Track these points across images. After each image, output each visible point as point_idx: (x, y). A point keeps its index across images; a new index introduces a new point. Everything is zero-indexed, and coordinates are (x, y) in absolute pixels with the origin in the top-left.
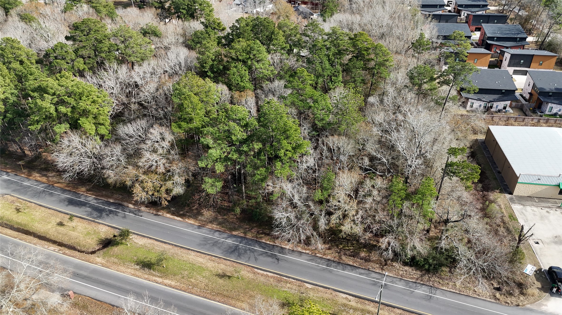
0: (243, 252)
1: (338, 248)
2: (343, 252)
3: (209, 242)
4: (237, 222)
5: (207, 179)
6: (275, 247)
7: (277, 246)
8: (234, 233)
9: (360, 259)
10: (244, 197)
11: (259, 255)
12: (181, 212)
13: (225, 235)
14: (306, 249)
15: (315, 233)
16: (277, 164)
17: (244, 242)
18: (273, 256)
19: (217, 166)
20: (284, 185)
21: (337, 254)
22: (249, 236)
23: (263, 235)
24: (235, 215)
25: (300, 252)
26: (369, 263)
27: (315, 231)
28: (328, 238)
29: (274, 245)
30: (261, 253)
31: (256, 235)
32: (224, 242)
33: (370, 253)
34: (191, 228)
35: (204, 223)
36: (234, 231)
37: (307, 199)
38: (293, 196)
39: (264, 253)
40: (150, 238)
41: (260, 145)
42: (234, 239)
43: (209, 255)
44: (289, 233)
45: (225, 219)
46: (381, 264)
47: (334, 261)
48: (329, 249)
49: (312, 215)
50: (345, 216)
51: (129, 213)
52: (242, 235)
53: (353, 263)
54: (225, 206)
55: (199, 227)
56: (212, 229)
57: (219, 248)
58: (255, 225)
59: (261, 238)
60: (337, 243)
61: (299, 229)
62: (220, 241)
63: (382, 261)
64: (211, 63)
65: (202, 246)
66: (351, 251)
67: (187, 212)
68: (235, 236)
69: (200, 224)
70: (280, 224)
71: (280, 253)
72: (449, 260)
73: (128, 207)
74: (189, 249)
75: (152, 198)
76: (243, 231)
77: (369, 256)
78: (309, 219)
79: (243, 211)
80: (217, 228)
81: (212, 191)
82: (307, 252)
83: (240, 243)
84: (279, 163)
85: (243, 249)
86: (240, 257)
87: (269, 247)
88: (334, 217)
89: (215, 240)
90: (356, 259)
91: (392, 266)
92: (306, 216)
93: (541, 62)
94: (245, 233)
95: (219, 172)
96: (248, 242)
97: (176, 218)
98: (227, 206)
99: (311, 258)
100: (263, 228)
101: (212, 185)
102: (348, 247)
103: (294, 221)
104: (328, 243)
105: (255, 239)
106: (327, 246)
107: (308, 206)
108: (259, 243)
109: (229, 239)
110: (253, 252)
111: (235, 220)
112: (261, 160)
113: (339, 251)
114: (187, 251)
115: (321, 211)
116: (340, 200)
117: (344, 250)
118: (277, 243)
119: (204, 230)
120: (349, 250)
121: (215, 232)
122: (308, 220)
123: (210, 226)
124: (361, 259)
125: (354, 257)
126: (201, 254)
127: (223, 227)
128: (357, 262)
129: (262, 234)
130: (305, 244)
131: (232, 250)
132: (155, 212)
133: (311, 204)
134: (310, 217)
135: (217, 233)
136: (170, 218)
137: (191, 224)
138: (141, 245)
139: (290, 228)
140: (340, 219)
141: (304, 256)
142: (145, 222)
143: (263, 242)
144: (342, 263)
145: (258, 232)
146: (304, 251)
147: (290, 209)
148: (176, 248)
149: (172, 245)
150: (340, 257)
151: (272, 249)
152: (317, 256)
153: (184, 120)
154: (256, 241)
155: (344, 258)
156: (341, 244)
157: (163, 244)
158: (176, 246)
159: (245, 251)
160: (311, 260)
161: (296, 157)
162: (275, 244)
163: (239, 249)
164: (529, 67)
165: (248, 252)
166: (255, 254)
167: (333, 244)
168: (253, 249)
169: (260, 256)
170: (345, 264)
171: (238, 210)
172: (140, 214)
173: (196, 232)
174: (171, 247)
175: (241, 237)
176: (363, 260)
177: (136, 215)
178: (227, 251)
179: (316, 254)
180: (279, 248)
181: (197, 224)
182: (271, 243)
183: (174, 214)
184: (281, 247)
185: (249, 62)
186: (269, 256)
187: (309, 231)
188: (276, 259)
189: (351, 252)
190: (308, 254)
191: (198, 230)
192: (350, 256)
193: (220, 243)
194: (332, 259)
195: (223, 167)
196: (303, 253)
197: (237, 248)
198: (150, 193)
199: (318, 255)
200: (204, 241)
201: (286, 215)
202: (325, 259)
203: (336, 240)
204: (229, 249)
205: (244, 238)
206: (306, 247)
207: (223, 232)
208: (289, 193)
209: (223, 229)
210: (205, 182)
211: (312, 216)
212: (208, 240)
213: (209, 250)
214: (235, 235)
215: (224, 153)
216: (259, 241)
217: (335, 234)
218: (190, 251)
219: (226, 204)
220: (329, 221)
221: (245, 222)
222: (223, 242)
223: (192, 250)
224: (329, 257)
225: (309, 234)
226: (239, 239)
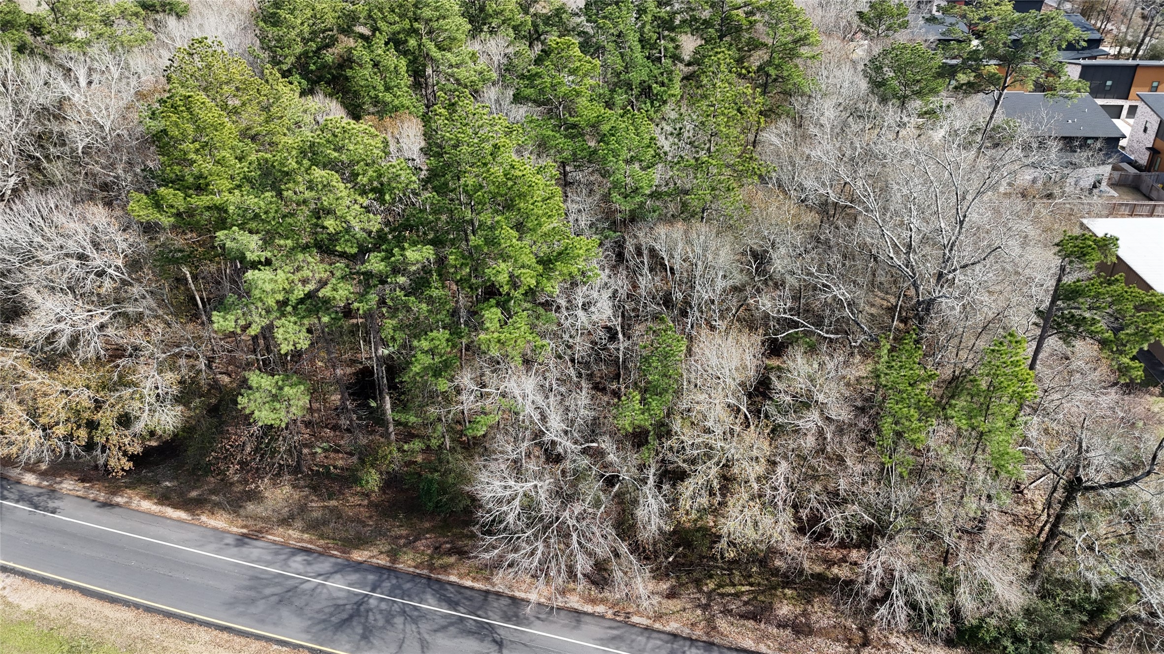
0: (381, 623)
1: (700, 591)
2: (718, 604)
3: (268, 591)
4: (371, 517)
5: (255, 378)
6: (491, 598)
7: (498, 595)
8: (358, 556)
9: (779, 626)
10: (393, 437)
11: (435, 631)
12: (194, 494)
13: (326, 565)
14: (593, 601)
15: (624, 548)
16: (487, 314)
17: (387, 584)
18: (484, 632)
19: (281, 330)
20: (511, 385)
21: (699, 612)
22: (407, 562)
23: (452, 559)
24: (367, 495)
25: (576, 611)
26: (809, 640)
27: (623, 540)
28: (667, 558)
29: (487, 592)
30: (443, 622)
31: (432, 557)
32: (319, 590)
33: (809, 602)
34: (213, 546)
35: (261, 524)
36: (357, 547)
37: (593, 429)
38: (544, 418)
39: (452, 624)
40: (66, 586)
41: (427, 253)
42: (354, 577)
43: (258, 637)
44: (532, 553)
45: (332, 510)
46: (850, 641)
47: (691, 639)
48: (672, 595)
49: (611, 481)
50: (727, 481)
51: (17, 501)
52: (383, 561)
53: (758, 641)
54: (335, 467)
55: (242, 540)
56: (284, 545)
57: (300, 611)
58: (427, 525)
59: (445, 568)
60: (696, 575)
61: (568, 535)
62: (305, 586)
63: (851, 629)
64: (299, 49)
65: (241, 609)
66: (745, 598)
67: (213, 492)
68: (358, 567)
69: (245, 531)
70: (501, 522)
71: (507, 619)
72: (1077, 616)
73: (18, 482)
74: (192, 621)
75: (68, 448)
76: (387, 548)
77: (805, 613)
78: (603, 497)
79: (391, 481)
80: (302, 540)
81: (273, 416)
82: (600, 609)
83: (373, 590)
84: (494, 310)
85: (381, 611)
86: (369, 642)
87: (470, 599)
88: (688, 488)
89: (291, 583)
90: (763, 626)
91: (887, 645)
92: (592, 488)
93: (1155, 84)
94: (393, 555)
95: (291, 347)
96: (399, 587)
97: (170, 512)
98: (342, 469)
99: (615, 632)
100: (454, 535)
101: (275, 398)
102: (734, 585)
103: (548, 508)
104: (667, 575)
105: (425, 572)
106: (664, 586)
107: (598, 455)
108: (436, 587)
109: (338, 576)
110: (415, 621)
111: (364, 513)
112: (430, 300)
113: (704, 601)
114: (185, 626)
115: (642, 467)
116: (709, 424)
117: (722, 595)
118: (500, 582)
119: (256, 550)
120: (737, 595)
121: (293, 554)
122: (597, 503)
123: (278, 535)
124: (782, 625)
125: (754, 618)
126: (232, 637)
127: (321, 537)
128: (768, 639)
129: (449, 553)
130: (593, 582)
131: (345, 616)
132: (102, 496)
133: (606, 444)
134: (604, 491)
135: (299, 558)
136: (148, 513)
137: (215, 529)
138: (28, 613)
139: (536, 536)
140: (712, 494)
141: (591, 628)
142: (63, 532)
143: (451, 583)
144: (719, 646)
145: (436, 548)
146: (589, 608)
147: (532, 466)
148: (147, 619)
149: (137, 606)
150: (711, 626)
151: (480, 608)
152: (634, 625)
153: (177, 182)
154: (429, 578)
155: (722, 624)
156: (711, 577)
157: (107, 605)
158: (148, 609)
159: (389, 618)
160: (614, 638)
161: (554, 288)
162: (489, 587)
163: (368, 611)
164: (1127, 98)
165: (399, 620)
166: (424, 626)
167: (684, 579)
168: (415, 608)
169: (439, 634)
170: (730, 649)
171: (373, 479)
172: (51, 504)
173: (230, 558)
174: (128, 614)
175: (379, 569)
176: (788, 631)
177: (36, 507)
178: (324, 621)
179: (628, 615)
180: (504, 602)
181: (235, 529)
182: (477, 585)
183: (168, 498)
184: (513, 599)
185: (412, 42)
186: (470, 633)
187: (601, 540)
188: (495, 641)
189: (746, 603)
190: (602, 617)
191: (236, 549)
192: (744, 616)
193: (304, 593)
194: (686, 632)
195: (304, 334)
196: (586, 613)
197: (362, 608)
198: (60, 431)
199: (635, 619)
200: (250, 588)
201: (521, 488)
202: (659, 632)
203: (692, 564)
204: (332, 615)
205: (389, 569)
206: (594, 592)
207: (321, 554)
208: (529, 409)
209: (322, 542)
210: (250, 388)
211: (613, 485)
212: (267, 586)
213: (261, 621)
214: (360, 563)
215: (305, 281)
216: (438, 581)
217: (688, 545)
218: (195, 628)
219: (340, 463)
220: (674, 501)
221: (395, 517)
222: (313, 590)
223: (202, 623)
224: (673, 626)
225: (602, 551)
226: (371, 577)
